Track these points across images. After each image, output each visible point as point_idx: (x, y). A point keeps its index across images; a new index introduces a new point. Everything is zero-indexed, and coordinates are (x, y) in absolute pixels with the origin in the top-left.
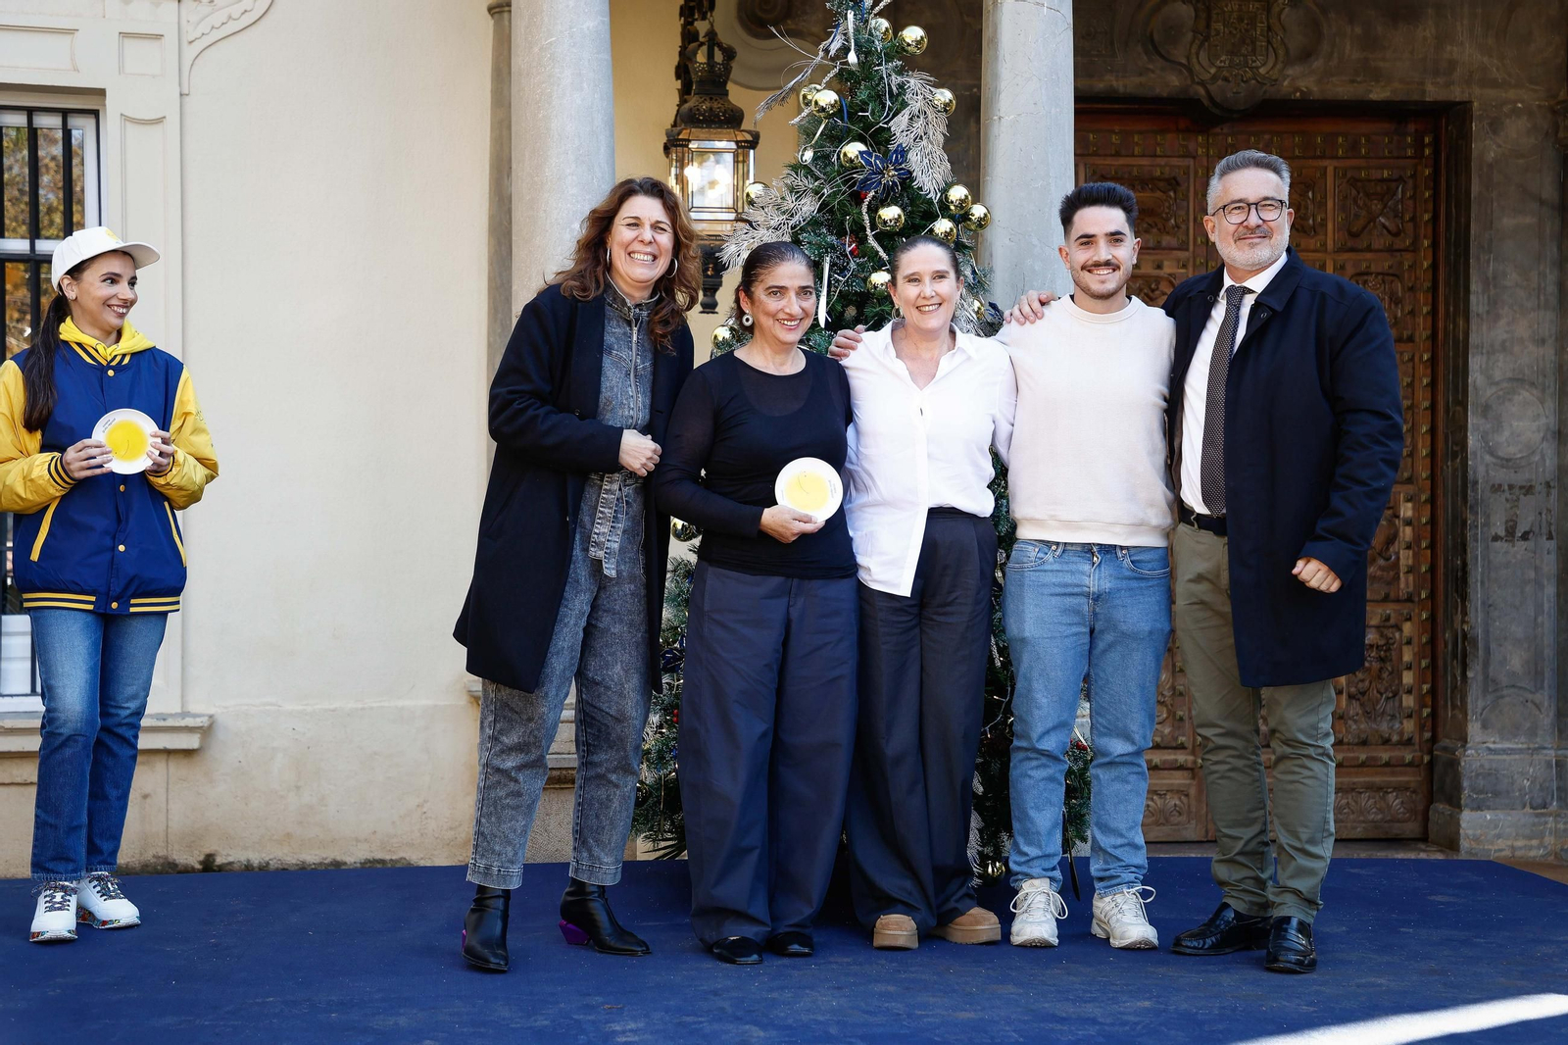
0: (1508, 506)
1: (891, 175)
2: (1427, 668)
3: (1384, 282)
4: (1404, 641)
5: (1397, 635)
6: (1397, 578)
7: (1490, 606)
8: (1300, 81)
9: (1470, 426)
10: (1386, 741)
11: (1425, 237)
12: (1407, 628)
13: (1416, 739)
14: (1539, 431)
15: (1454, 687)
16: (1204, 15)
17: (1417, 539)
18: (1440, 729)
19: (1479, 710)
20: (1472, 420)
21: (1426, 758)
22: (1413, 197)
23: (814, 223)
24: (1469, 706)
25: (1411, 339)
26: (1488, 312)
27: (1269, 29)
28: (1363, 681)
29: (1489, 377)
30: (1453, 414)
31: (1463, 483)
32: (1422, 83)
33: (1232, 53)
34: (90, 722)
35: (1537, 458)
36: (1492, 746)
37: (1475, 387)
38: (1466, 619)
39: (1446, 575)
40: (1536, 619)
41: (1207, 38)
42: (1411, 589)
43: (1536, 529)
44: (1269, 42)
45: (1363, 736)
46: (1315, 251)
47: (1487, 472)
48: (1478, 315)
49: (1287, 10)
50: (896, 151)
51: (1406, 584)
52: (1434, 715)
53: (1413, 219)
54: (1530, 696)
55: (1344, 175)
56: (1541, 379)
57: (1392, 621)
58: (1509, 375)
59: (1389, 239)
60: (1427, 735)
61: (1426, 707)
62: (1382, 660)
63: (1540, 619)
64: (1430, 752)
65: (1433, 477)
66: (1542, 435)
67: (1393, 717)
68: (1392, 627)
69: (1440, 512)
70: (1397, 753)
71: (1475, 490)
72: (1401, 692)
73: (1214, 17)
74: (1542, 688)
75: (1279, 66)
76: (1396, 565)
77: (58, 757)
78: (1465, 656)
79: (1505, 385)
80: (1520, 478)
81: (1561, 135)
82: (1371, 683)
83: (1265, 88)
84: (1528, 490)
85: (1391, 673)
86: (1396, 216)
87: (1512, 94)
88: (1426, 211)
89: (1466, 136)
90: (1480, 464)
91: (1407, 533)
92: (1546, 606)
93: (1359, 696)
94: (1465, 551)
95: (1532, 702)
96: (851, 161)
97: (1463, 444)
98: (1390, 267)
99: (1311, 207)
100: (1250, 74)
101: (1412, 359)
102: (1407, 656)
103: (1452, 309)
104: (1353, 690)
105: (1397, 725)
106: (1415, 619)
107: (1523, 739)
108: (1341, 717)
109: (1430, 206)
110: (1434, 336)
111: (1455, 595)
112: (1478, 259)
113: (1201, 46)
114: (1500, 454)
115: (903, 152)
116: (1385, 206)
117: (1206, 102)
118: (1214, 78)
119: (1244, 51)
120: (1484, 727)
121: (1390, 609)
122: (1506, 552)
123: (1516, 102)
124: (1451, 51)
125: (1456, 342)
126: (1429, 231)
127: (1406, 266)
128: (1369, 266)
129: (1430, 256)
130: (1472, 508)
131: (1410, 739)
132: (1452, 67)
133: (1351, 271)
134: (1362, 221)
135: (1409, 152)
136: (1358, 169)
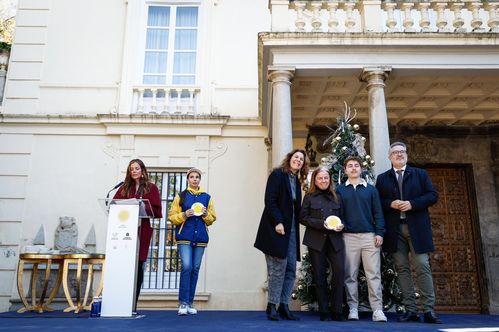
0: (492, 249)
1: (353, 152)
2: (478, 287)
3: (458, 201)
4: (472, 281)
5: (470, 279)
6: (468, 266)
7: (491, 272)
8: (435, 159)
9: (481, 231)
10: (470, 304)
11: (466, 192)
12: (472, 278)
14: (497, 233)
15: (485, 291)
16: (413, 147)
17: (472, 257)
18: (483, 302)
19: (492, 297)
21: (480, 309)
22: (462, 184)
23: (337, 163)
24: (489, 295)
25: (465, 214)
26: (482, 207)
27: (427, 149)
28: (463, 290)
29: (484, 221)
30: (477, 229)
31: (481, 244)
32: (461, 160)
33: (420, 154)
34: (190, 267)
36: (496, 305)
37: (481, 223)
38: (486, 275)
39: (480, 265)
41: (414, 151)
42: (472, 269)
44: (427, 152)
45: (465, 303)
46: (441, 195)
47: (486, 242)
48: (480, 207)
49: (430, 145)
50: (354, 148)
51: (470, 268)
52: (481, 298)
53: (462, 188)
55: (446, 179)
56: (496, 222)
57: (468, 276)
58: (488, 220)
59: (458, 192)
60: (480, 303)
61: (478, 296)
62: (467, 285)
64: (481, 307)
65: (474, 244)
66: (498, 233)
67: (471, 299)
68: (468, 278)
69: (477, 252)
70: (473, 307)
71: (484, 246)
72: (472, 293)
73: (415, 147)
75: (430, 156)
76: (468, 264)
77: (184, 275)
78: (487, 284)
79: (488, 223)
80: (495, 243)
81: (493, 170)
82: (465, 290)
83: (427, 161)
84: (496, 246)
85: (470, 288)
86: (459, 188)
87: (481, 162)
88: (465, 187)
89: (472, 171)
90: (484, 240)
91: (469, 256)
93: (463, 294)
94: (484, 260)
96: (344, 150)
97: (480, 236)
98: (459, 198)
99: (440, 186)
100: (424, 158)
101: (466, 218)
102: (473, 285)
103: (473, 207)
104: (461, 292)
105: (472, 301)
106: (474, 276)
108: (459, 299)
110: (470, 213)
111: (482, 270)
112: (478, 196)
113: (413, 153)
114: (489, 238)
115: (355, 148)
116: (456, 186)
117: (415, 164)
118: (416, 159)
119: (422, 153)
120: (493, 300)
121: (468, 273)
122: (493, 260)
123: (482, 164)
124: (466, 153)
125: (475, 214)
126: (466, 190)
127: (462, 198)
128: (454, 198)
129: (467, 196)
130: (484, 250)
131: (476, 304)
132: (467, 156)
133: (450, 199)
134: (451, 189)
135: (460, 175)
136: (449, 178)
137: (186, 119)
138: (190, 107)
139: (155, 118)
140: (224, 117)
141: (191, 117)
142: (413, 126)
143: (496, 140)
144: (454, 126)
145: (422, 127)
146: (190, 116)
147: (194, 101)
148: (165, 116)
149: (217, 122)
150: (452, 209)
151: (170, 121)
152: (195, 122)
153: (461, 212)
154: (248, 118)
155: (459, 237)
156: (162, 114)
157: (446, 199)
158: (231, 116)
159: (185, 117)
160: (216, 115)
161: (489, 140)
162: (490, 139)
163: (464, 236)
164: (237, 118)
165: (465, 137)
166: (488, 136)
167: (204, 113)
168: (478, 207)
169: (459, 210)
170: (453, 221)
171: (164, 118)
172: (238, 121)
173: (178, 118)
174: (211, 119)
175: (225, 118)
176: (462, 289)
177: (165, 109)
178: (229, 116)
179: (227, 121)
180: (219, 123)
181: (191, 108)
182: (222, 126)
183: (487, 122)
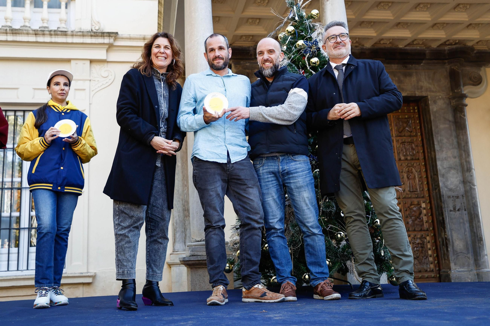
0: (453, 202)
1: (314, 48)
2: (435, 249)
3: (409, 144)
4: (428, 242)
5: (425, 240)
6: (423, 224)
7: (452, 230)
9: (439, 180)
10: (426, 271)
11: (419, 132)
12: (428, 238)
13: (434, 270)
15: (444, 254)
17: (427, 213)
18: (441, 267)
19: (453, 259)
20: (440, 178)
21: (438, 275)
22: (414, 122)
24: (450, 259)
25: (418, 159)
26: (440, 150)
28: (417, 254)
29: (443, 167)
30: (434, 178)
31: (440, 196)
32: (415, 92)
35: (458, 189)
36: (458, 270)
37: (440, 170)
38: (446, 234)
39: (437, 222)
40: (465, 233)
42: (428, 227)
43: (461, 208)
45: (420, 270)
47: (446, 193)
48: (438, 150)
51: (426, 226)
52: (438, 263)
53: (415, 128)
54: (465, 255)
55: (396, 117)
56: (456, 167)
57: (424, 236)
58: (448, 166)
59: (409, 133)
60: (437, 269)
61: (436, 260)
62: (422, 247)
63: (466, 233)
64: (439, 274)
65: (429, 196)
66: (459, 182)
67: (427, 264)
68: (423, 238)
69: (433, 206)
70: (430, 274)
71: (444, 198)
72: (428, 256)
74: (469, 253)
76: (422, 221)
78: (447, 244)
79: (447, 169)
80: (455, 194)
81: (452, 104)
82: (420, 254)
84: (458, 197)
85: (425, 251)
86: (410, 127)
87: (438, 94)
88: (418, 126)
89: (427, 105)
90: (444, 191)
91: (424, 212)
92: (467, 230)
94: (443, 215)
95: (467, 257)
97: (438, 185)
98: (411, 140)
101: (419, 164)
102: (429, 246)
103: (429, 150)
105: (428, 266)
106: (430, 235)
107: (466, 268)
109: (419, 125)
110: (425, 158)
111: (441, 228)
112: (435, 136)
114: (449, 187)
116: (407, 125)
120: (455, 264)
121: (423, 233)
122: (454, 215)
123: (439, 96)
124: (421, 84)
125: (432, 158)
126: (420, 131)
127: (415, 140)
128: (405, 140)
129: (420, 136)
130: (443, 202)
131: (433, 270)
132: (422, 87)
133: (400, 142)
134: (401, 129)
135: (412, 111)
136: (399, 116)
137: (56, 36)
138: (61, 20)
139: (10, 34)
140: (109, 34)
141: (63, 33)
142: (357, 48)
143: (457, 67)
144: (407, 48)
145: (369, 49)
146: (62, 31)
147: (67, 13)
148: (24, 31)
149: (100, 40)
150: (403, 154)
151: (32, 39)
152: (70, 40)
153: (414, 158)
154: (143, 36)
155: (411, 189)
156: (21, 29)
157: (396, 141)
158: (119, 33)
159: (55, 33)
160: (99, 31)
161: (448, 67)
162: (448, 65)
163: (418, 187)
164: (128, 36)
165: (419, 63)
166: (446, 61)
167: (82, 28)
168: (436, 150)
169: (411, 155)
170: (405, 169)
171: (24, 34)
172: (129, 40)
173: (44, 34)
174: (91, 36)
175: (112, 35)
176: (416, 252)
177: (25, 22)
178: (117, 33)
179: (115, 40)
180: (102, 42)
181: (63, 22)
182: (107, 46)
183: (447, 43)
